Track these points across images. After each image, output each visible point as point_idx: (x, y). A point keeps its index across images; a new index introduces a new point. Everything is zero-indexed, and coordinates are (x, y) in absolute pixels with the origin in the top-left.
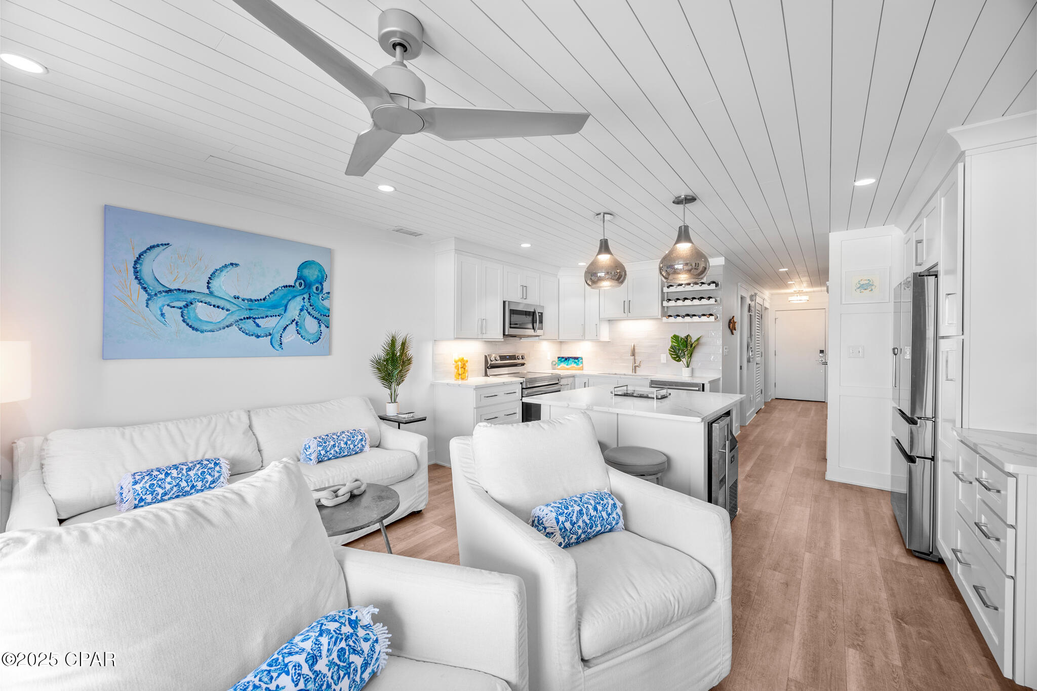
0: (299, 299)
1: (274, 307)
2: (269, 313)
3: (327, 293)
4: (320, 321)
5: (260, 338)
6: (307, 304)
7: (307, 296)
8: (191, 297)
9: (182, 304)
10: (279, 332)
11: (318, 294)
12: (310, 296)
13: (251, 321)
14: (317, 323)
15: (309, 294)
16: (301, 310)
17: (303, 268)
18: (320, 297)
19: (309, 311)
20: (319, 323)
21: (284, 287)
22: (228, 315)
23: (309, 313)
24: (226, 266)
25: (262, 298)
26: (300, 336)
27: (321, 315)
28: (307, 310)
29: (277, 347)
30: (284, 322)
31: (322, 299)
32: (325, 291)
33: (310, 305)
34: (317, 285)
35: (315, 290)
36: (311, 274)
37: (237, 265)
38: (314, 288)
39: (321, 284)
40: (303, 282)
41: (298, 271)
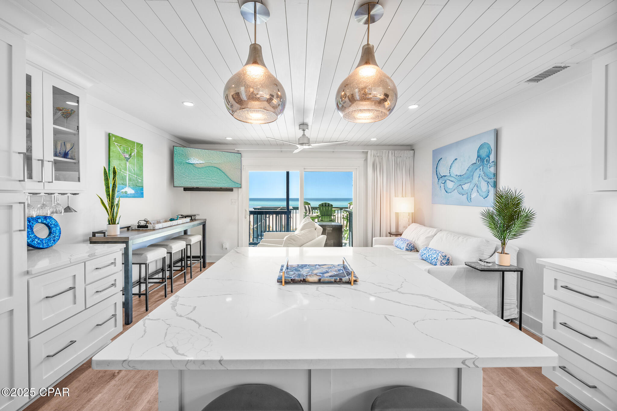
0: (478, 170)
1: (468, 178)
2: (466, 182)
3: (492, 162)
4: (488, 182)
5: (464, 196)
6: (482, 173)
7: (481, 168)
8: (446, 178)
9: (443, 182)
10: (470, 192)
11: (487, 164)
12: (483, 167)
13: (460, 186)
14: (487, 184)
15: (483, 166)
16: (479, 177)
17: (480, 150)
18: (488, 166)
19: (483, 177)
20: (488, 184)
21: (472, 165)
22: (454, 184)
23: (482, 178)
24: (454, 161)
25: (464, 174)
26: (478, 194)
27: (489, 178)
28: (482, 177)
29: (469, 201)
30: (472, 186)
31: (490, 167)
32: (491, 162)
33: (484, 173)
34: (487, 158)
35: (486, 163)
36: (484, 153)
37: (457, 159)
38: (485, 161)
39: (489, 157)
40: (480, 159)
41: (478, 153)
